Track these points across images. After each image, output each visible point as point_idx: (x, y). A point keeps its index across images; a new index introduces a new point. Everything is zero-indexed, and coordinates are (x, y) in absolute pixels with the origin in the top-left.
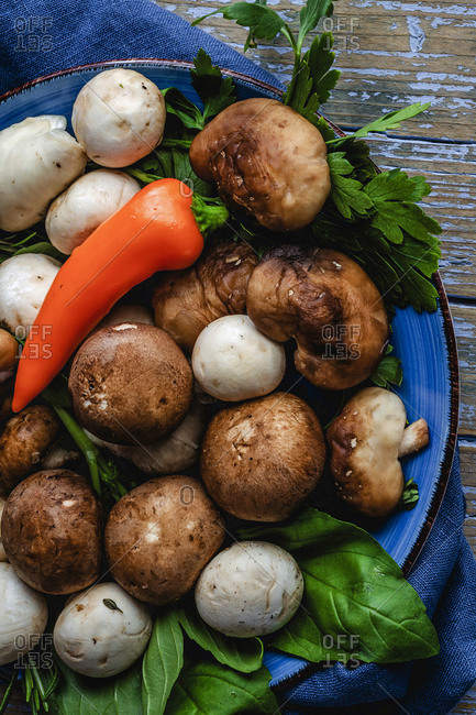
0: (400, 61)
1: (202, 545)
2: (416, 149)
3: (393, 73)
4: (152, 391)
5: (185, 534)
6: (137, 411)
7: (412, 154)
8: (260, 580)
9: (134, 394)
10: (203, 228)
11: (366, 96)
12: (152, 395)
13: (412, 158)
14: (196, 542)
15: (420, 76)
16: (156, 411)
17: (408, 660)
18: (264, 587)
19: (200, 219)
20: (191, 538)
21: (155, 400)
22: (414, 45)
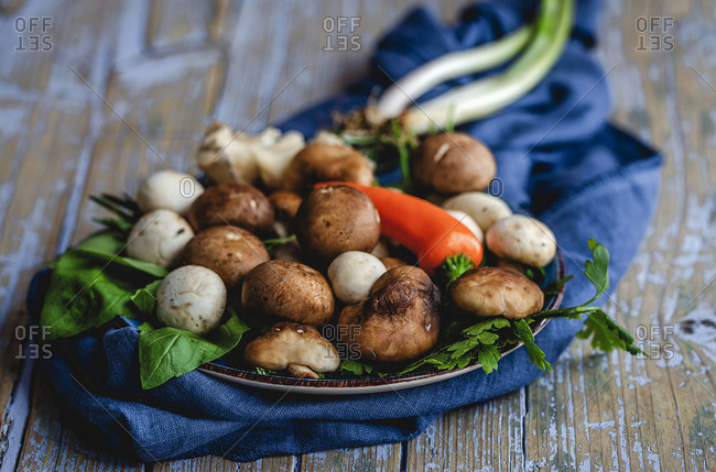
0: (581, 419)
1: (225, 262)
2: (516, 429)
3: (571, 416)
4: (335, 216)
5: (232, 251)
6: (321, 208)
7: (513, 427)
8: (200, 286)
9: (333, 204)
10: (449, 261)
11: (552, 405)
12: (332, 216)
13: (510, 427)
14: (227, 258)
15: (571, 429)
16: (320, 220)
17: (140, 361)
18: (195, 288)
19: (456, 260)
20: (230, 255)
21: (328, 218)
22: (594, 425)
